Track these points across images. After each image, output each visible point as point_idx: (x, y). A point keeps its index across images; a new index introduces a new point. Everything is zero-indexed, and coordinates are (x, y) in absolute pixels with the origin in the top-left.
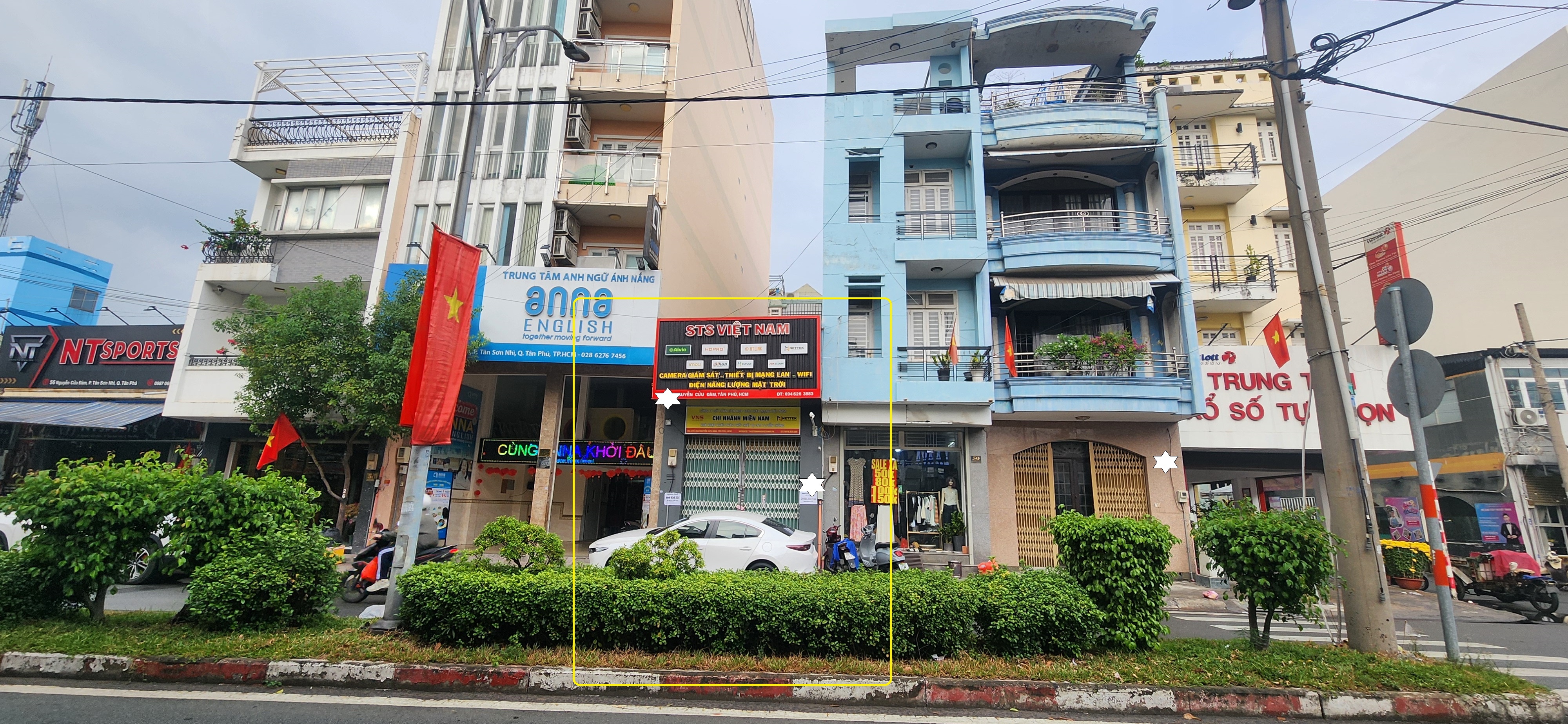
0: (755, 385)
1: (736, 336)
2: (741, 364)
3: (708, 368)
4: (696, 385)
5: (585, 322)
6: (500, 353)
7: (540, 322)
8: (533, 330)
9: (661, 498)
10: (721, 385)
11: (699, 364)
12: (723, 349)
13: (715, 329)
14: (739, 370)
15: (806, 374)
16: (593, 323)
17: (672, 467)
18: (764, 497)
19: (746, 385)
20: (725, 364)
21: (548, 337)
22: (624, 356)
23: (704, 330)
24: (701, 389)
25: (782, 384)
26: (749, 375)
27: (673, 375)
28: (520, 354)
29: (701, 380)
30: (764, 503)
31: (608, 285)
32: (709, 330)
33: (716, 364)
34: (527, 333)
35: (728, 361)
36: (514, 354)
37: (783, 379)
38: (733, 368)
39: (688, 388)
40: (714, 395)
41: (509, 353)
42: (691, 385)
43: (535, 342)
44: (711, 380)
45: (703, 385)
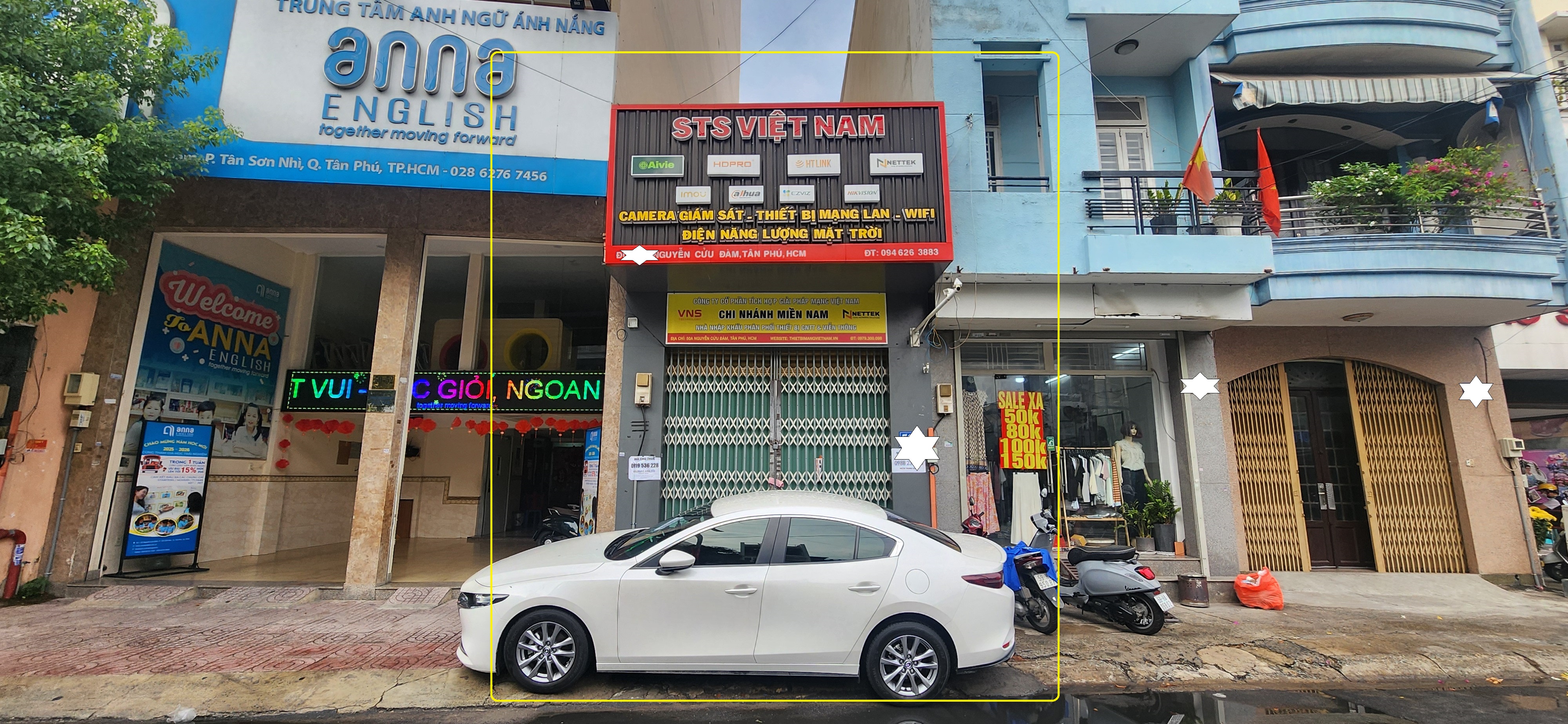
0: (819, 234)
1: (777, 139)
2: (789, 193)
3: (719, 201)
4: (697, 235)
5: (459, 106)
6: (265, 162)
7: (359, 102)
8: (344, 116)
9: (622, 466)
10: (750, 234)
11: (702, 194)
12: (750, 164)
13: (734, 126)
14: (784, 205)
15: (923, 213)
16: (475, 110)
17: (643, 407)
18: (819, 462)
19: (801, 234)
20: (755, 194)
21: (377, 134)
22: (543, 177)
23: (710, 127)
24: (709, 244)
25: (876, 233)
26: (806, 215)
27: (646, 216)
28: (314, 165)
29: (708, 226)
30: (819, 473)
31: (507, 34)
32: (722, 127)
33: (736, 194)
34: (328, 123)
35: (760, 189)
36: (298, 165)
37: (875, 223)
38: (773, 202)
39: (679, 241)
40: (736, 254)
41: (287, 163)
42: (686, 235)
43: (347, 141)
44: (728, 226)
45: (711, 235)
